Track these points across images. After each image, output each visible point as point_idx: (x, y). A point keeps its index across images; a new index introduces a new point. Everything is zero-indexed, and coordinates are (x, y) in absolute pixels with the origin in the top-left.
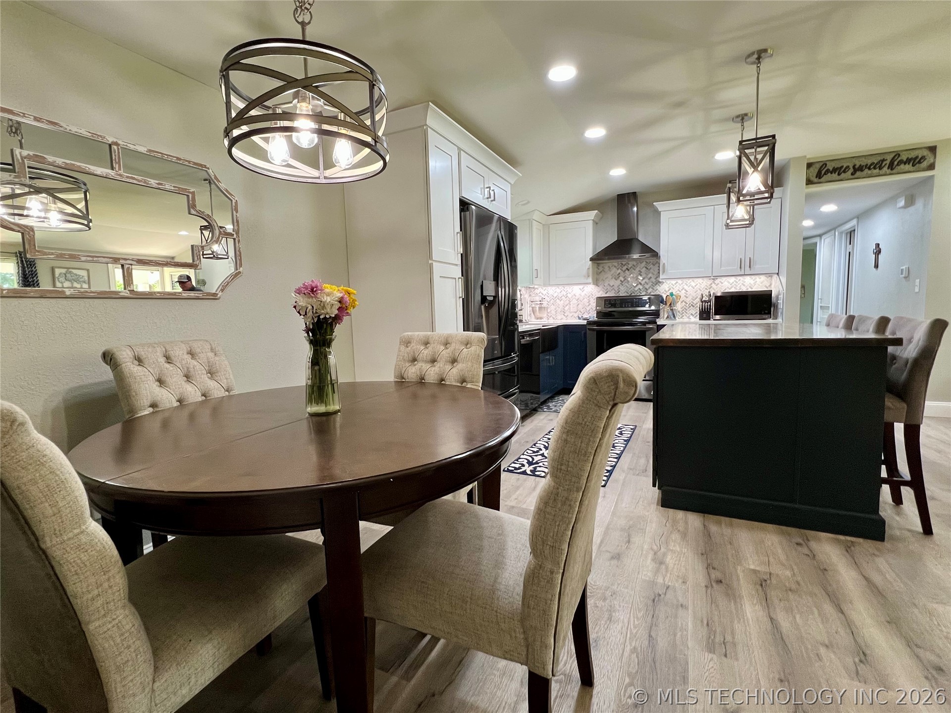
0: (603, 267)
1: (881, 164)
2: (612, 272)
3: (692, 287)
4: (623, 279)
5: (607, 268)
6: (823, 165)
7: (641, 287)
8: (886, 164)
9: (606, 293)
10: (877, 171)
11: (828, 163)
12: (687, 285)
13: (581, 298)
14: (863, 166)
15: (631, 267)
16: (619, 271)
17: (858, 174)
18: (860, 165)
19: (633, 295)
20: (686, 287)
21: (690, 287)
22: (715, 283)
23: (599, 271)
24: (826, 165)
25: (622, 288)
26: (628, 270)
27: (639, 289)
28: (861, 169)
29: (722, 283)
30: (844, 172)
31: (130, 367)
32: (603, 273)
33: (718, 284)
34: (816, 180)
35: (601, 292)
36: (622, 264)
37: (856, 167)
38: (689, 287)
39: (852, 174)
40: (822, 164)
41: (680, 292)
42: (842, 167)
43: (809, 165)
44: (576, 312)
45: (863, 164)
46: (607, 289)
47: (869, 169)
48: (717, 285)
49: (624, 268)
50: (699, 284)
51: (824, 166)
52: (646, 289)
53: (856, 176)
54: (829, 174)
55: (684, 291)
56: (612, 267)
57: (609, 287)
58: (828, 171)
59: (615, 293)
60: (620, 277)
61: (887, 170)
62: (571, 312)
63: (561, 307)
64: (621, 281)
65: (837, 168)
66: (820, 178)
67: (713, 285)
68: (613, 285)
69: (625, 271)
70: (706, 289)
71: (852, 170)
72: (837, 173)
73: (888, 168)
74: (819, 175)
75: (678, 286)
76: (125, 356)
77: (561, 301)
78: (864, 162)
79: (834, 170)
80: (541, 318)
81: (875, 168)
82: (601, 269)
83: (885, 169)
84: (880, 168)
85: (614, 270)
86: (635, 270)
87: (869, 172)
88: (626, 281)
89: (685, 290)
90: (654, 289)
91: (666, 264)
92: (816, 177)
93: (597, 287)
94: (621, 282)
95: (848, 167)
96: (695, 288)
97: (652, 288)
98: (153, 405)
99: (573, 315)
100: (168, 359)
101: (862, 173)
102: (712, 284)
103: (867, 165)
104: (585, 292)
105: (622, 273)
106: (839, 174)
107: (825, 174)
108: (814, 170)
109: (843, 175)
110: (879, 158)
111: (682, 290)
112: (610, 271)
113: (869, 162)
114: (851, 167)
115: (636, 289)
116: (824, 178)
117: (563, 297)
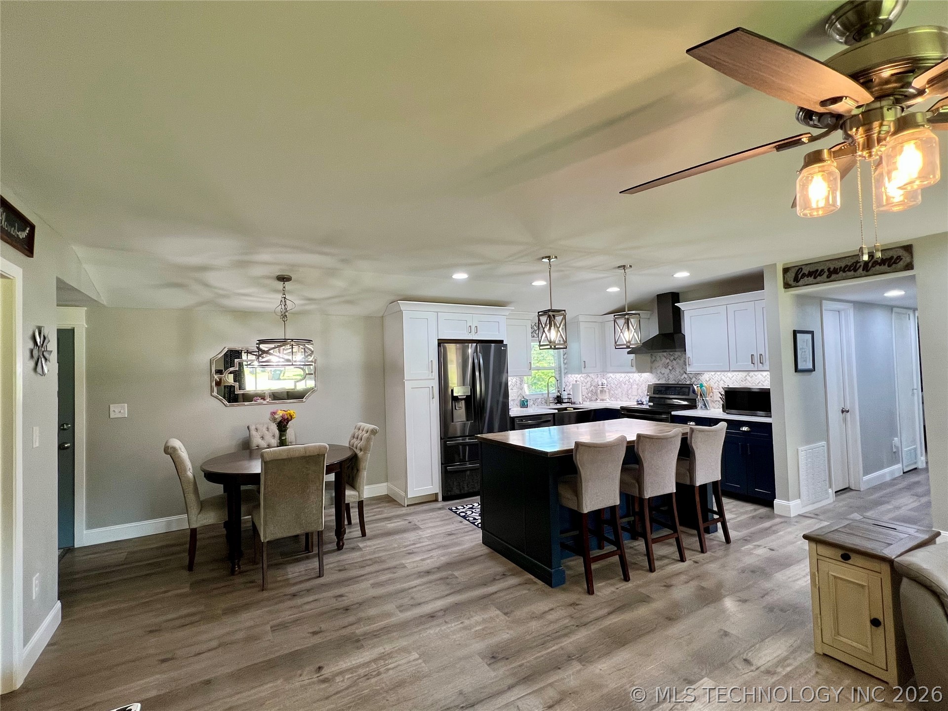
0: (655, 357)
1: (856, 266)
2: (663, 361)
3: (729, 378)
4: (671, 368)
5: (658, 358)
6: (799, 269)
7: (686, 376)
8: (861, 266)
9: (659, 380)
10: (852, 273)
11: (803, 267)
12: (725, 376)
13: (640, 383)
14: (837, 268)
15: (677, 357)
16: (668, 360)
17: (834, 276)
18: (835, 268)
19: (680, 383)
20: (723, 377)
21: (728, 378)
22: (749, 376)
23: (653, 360)
24: (802, 268)
25: (671, 376)
26: (675, 360)
27: (685, 377)
28: (835, 271)
29: (756, 376)
30: (820, 275)
31: (253, 432)
32: (655, 362)
33: (752, 376)
34: (793, 284)
35: (655, 379)
36: (670, 354)
37: (832, 269)
38: (726, 378)
39: (828, 277)
40: (797, 268)
41: (719, 382)
42: (817, 270)
43: (786, 271)
44: (636, 396)
45: (836, 267)
46: (659, 376)
47: (844, 271)
48: (751, 378)
49: (672, 358)
50: (735, 376)
51: (800, 271)
52: (690, 378)
53: (831, 279)
54: (805, 278)
55: (722, 382)
56: (663, 358)
57: (661, 375)
58: (804, 275)
59: (665, 380)
60: (668, 366)
61: (862, 272)
62: (633, 396)
63: (626, 390)
64: (670, 369)
65: (813, 272)
66: (798, 282)
67: (748, 377)
68: (664, 373)
69: (673, 360)
70: (742, 381)
71: (826, 274)
72: (813, 277)
73: (863, 270)
74: (796, 280)
75: (717, 376)
76: (253, 428)
77: (625, 385)
78: (838, 265)
79: (810, 274)
80: (603, 400)
81: (849, 270)
82: (654, 358)
83: (860, 270)
84: (855, 270)
85: (664, 359)
86: (680, 360)
87: (844, 274)
88: (673, 370)
89: (724, 381)
90: (696, 379)
91: (691, 357)
92: (794, 281)
93: (651, 374)
94: (669, 371)
95: (822, 270)
96: (733, 379)
97: (695, 378)
98: (258, 446)
99: (634, 398)
100: (268, 429)
101: (837, 276)
102: (746, 376)
103: (841, 267)
104: (642, 378)
105: (670, 362)
106: (815, 278)
107: (802, 278)
108: (791, 275)
109: (819, 278)
110: (853, 261)
111: (720, 381)
112: (661, 360)
113: (843, 264)
114: (826, 270)
115: (682, 377)
116: (802, 282)
117: (627, 382)
